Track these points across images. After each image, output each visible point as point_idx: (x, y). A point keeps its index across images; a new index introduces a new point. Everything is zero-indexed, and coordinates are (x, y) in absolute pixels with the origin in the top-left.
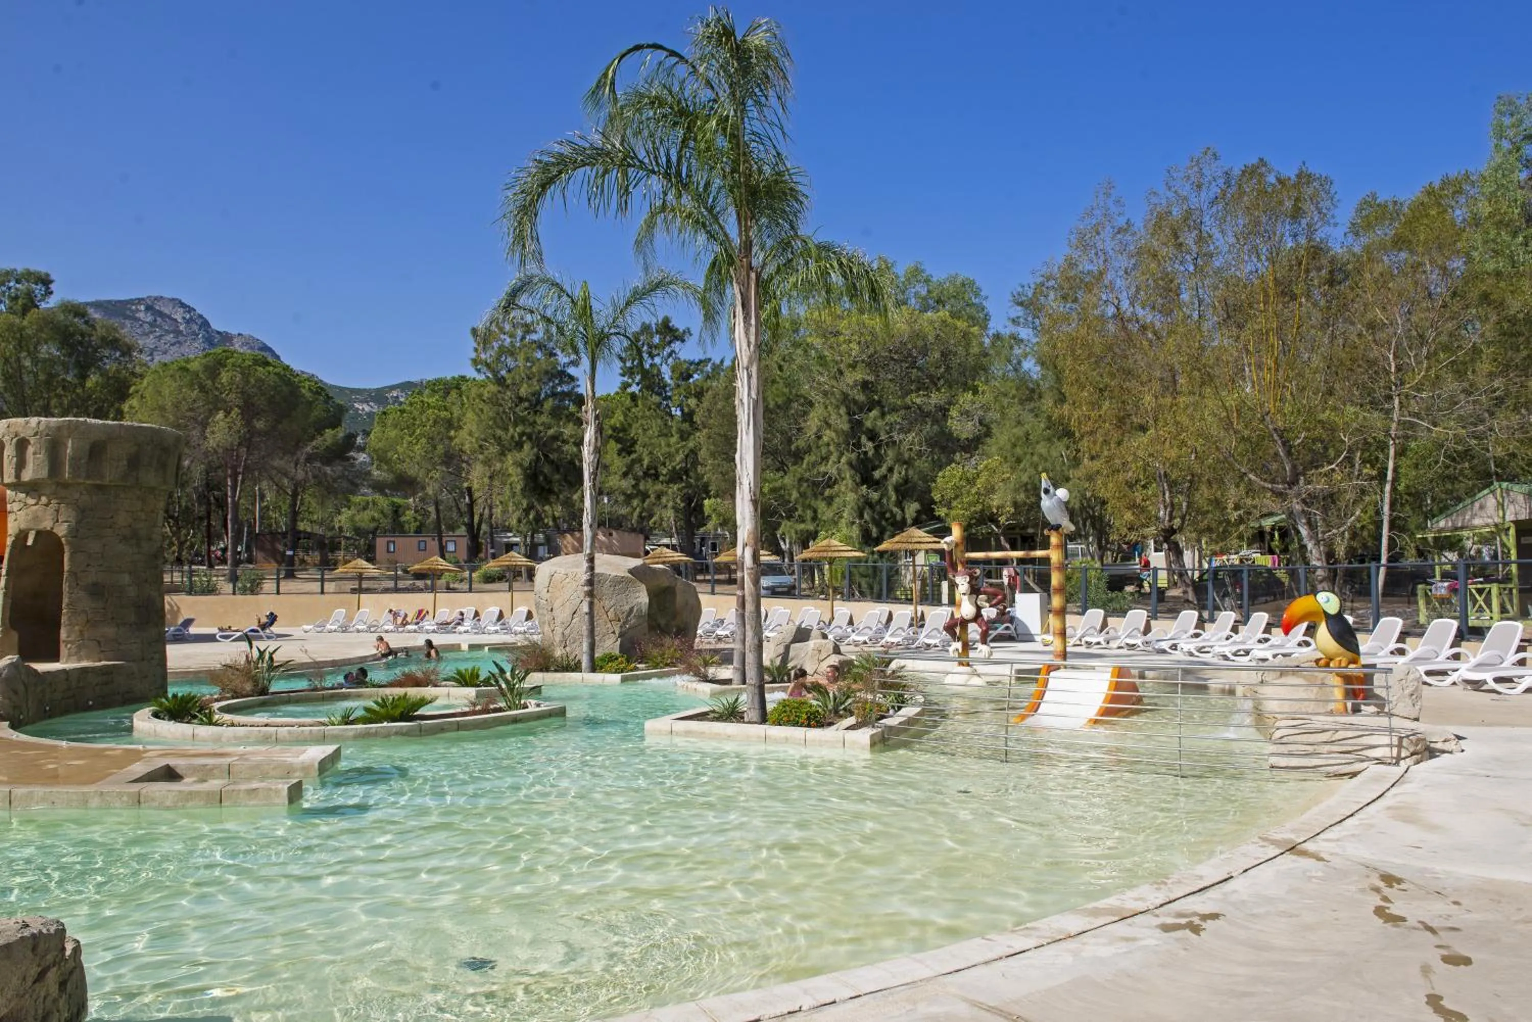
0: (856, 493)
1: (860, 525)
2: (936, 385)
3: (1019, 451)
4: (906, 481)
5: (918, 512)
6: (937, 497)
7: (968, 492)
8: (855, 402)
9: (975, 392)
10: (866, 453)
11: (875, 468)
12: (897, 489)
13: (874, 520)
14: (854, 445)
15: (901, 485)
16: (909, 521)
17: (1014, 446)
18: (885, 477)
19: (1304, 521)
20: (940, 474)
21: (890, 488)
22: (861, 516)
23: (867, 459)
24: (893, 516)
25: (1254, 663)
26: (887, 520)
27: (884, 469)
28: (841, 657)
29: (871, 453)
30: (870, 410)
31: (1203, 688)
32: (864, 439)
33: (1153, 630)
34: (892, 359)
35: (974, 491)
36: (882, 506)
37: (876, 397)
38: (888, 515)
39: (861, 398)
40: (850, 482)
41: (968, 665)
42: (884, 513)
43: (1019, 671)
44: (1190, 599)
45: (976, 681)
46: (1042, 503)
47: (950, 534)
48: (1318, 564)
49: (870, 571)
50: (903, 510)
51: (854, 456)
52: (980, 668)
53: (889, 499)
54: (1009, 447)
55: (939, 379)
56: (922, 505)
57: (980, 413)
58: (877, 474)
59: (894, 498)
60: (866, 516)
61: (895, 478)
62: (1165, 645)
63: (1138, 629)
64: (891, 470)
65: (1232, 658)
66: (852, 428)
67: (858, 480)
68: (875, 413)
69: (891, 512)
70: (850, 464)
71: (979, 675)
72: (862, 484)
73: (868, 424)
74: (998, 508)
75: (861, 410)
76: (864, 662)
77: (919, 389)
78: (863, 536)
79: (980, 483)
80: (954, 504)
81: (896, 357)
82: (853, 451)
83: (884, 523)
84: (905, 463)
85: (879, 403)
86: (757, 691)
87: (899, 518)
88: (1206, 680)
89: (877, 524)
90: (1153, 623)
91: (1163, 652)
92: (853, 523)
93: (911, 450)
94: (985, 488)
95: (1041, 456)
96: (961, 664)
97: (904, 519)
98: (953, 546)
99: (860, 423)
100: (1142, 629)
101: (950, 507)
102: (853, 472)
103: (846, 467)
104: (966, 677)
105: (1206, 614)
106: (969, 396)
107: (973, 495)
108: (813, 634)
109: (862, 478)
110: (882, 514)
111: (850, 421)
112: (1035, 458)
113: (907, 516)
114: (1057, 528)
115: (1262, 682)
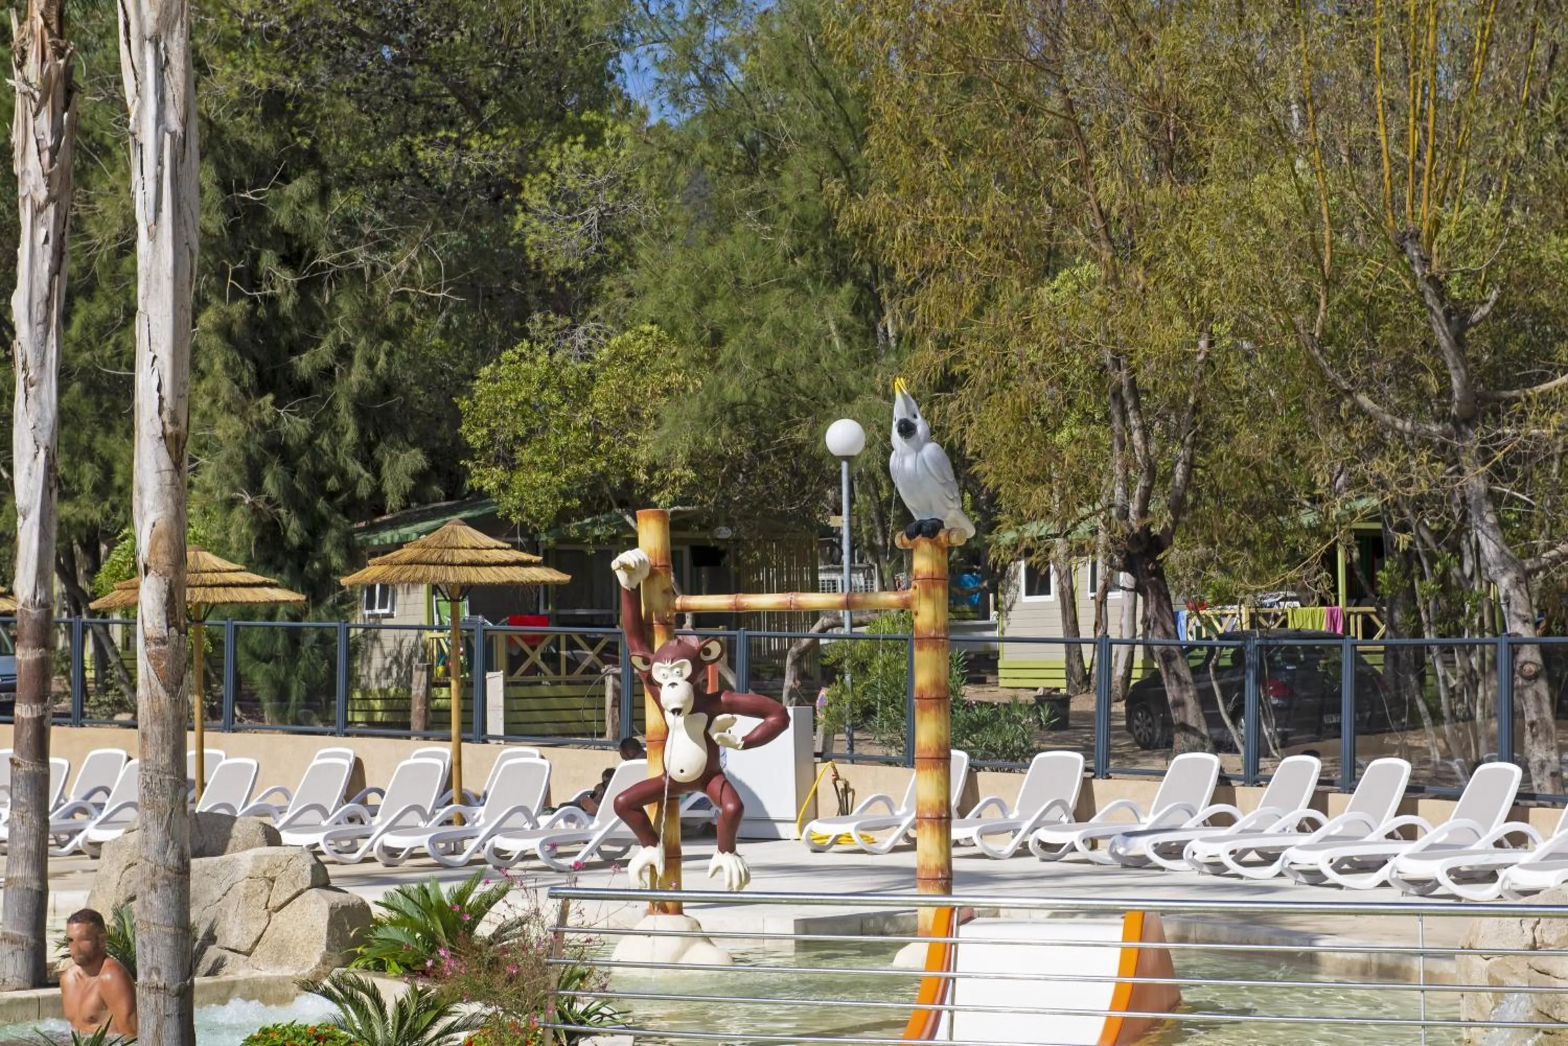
0: (242, 413)
1: (255, 510)
2: (476, 114)
3: (718, 312)
4: (387, 388)
5: (421, 477)
6: (474, 437)
7: (566, 424)
8: (244, 152)
9: (594, 139)
10: (272, 301)
11: (295, 349)
12: (361, 409)
13: (292, 498)
14: (237, 275)
15: (374, 398)
16: (393, 501)
17: (702, 301)
18: (327, 373)
19: (1491, 519)
20: (485, 371)
21: (342, 403)
22: (255, 485)
23: (275, 315)
24: (348, 484)
25: (1393, 895)
26: (331, 496)
27: (326, 348)
28: (335, 897)
29: (287, 304)
30: (285, 178)
31: (1310, 962)
32: (268, 260)
33: (1102, 808)
34: (355, 31)
35: (583, 418)
36: (317, 456)
37: (305, 143)
38: (332, 483)
39: (264, 141)
40: (225, 384)
41: (679, 911)
42: (324, 477)
43: (805, 925)
44: (1192, 722)
45: (701, 953)
46: (894, 461)
47: (633, 543)
48: (1525, 631)
49: (281, 643)
50: (376, 471)
51: (238, 309)
52: (710, 919)
53: (338, 434)
54: (687, 300)
55: (484, 99)
56: (431, 454)
57: (607, 198)
58: (304, 364)
59: (351, 435)
60: (270, 485)
61: (357, 374)
62: (1144, 846)
63: (1061, 803)
64: (344, 353)
65: (1334, 877)
66: (233, 228)
67: (247, 378)
68: (300, 186)
69: (342, 474)
70: (225, 331)
71: (707, 938)
72: (261, 393)
73: (283, 217)
74: (651, 469)
75: (260, 176)
76: (410, 909)
77: (428, 126)
78: (260, 540)
79: (599, 398)
80: (524, 454)
81: (364, 26)
82: (236, 295)
83: (321, 504)
84: (388, 333)
85: (312, 157)
86: (172, 1008)
87: (363, 490)
88: (1310, 939)
89: (302, 508)
90: (1098, 785)
91: (1141, 863)
92: (231, 504)
93: (403, 297)
94: (616, 414)
95: (779, 328)
96: (662, 908)
97: (378, 494)
98: (640, 579)
99: (257, 212)
100: (1072, 802)
101: (512, 466)
102: (234, 355)
103: (214, 340)
104: (675, 943)
105: (1235, 763)
106: (577, 152)
107: (580, 430)
108: (237, 830)
109: (259, 374)
110: (317, 479)
111: (228, 207)
112: (765, 335)
113: (388, 486)
114: (932, 529)
115: (1534, 947)
